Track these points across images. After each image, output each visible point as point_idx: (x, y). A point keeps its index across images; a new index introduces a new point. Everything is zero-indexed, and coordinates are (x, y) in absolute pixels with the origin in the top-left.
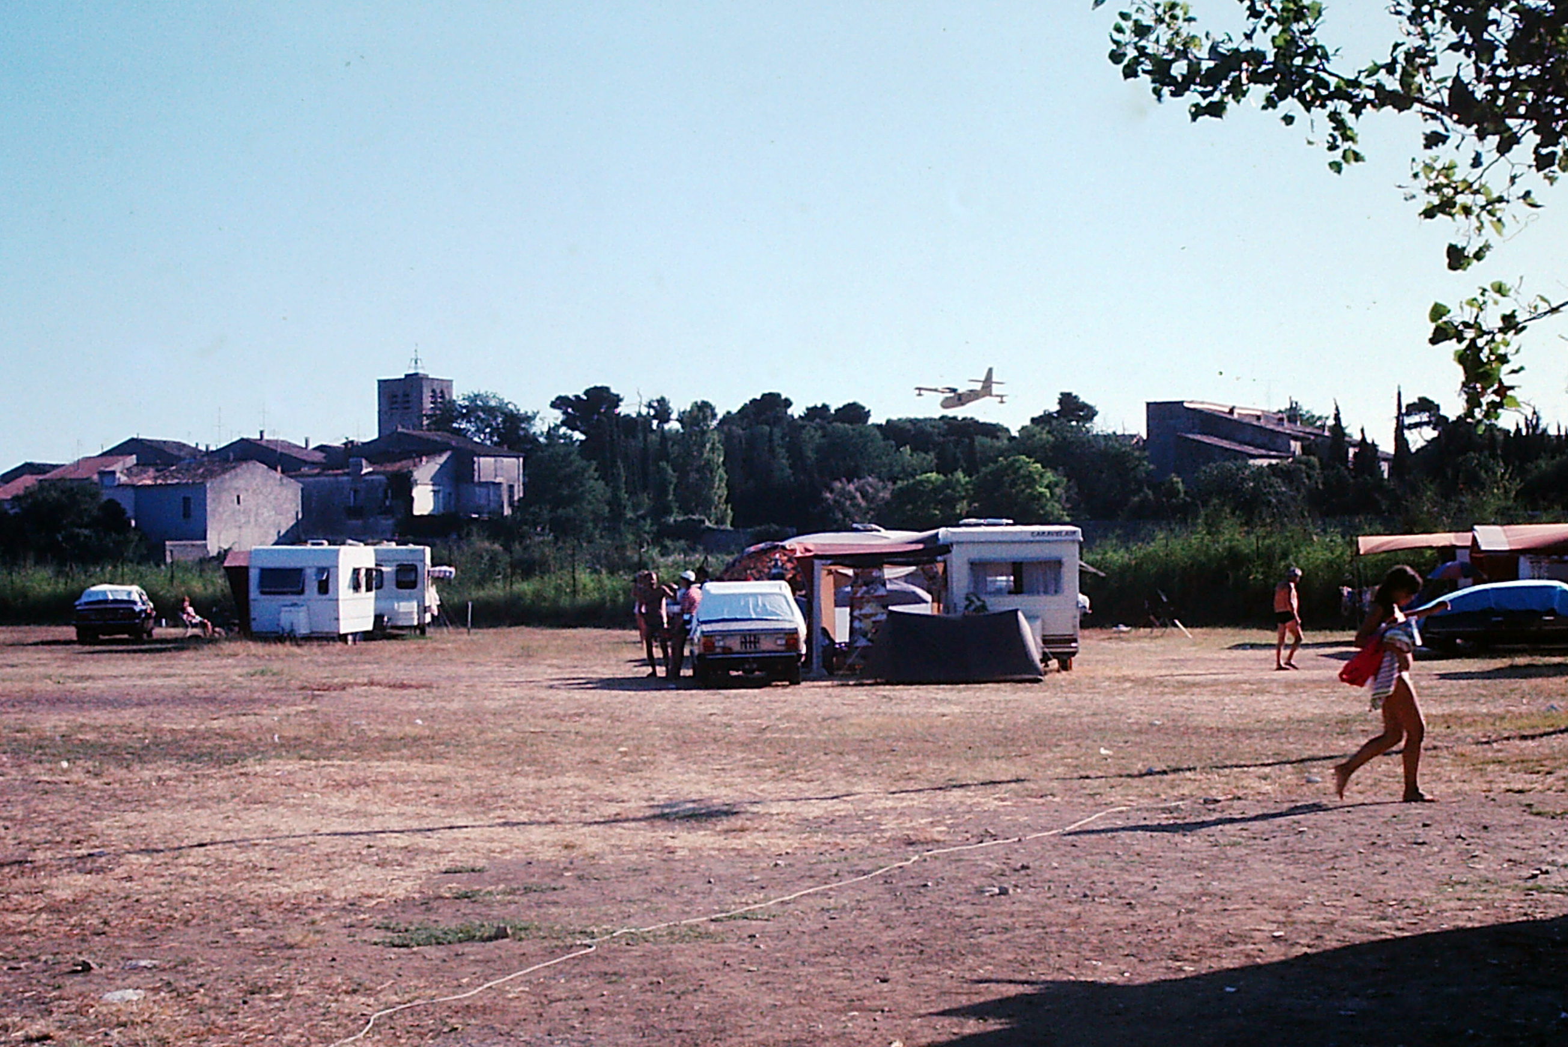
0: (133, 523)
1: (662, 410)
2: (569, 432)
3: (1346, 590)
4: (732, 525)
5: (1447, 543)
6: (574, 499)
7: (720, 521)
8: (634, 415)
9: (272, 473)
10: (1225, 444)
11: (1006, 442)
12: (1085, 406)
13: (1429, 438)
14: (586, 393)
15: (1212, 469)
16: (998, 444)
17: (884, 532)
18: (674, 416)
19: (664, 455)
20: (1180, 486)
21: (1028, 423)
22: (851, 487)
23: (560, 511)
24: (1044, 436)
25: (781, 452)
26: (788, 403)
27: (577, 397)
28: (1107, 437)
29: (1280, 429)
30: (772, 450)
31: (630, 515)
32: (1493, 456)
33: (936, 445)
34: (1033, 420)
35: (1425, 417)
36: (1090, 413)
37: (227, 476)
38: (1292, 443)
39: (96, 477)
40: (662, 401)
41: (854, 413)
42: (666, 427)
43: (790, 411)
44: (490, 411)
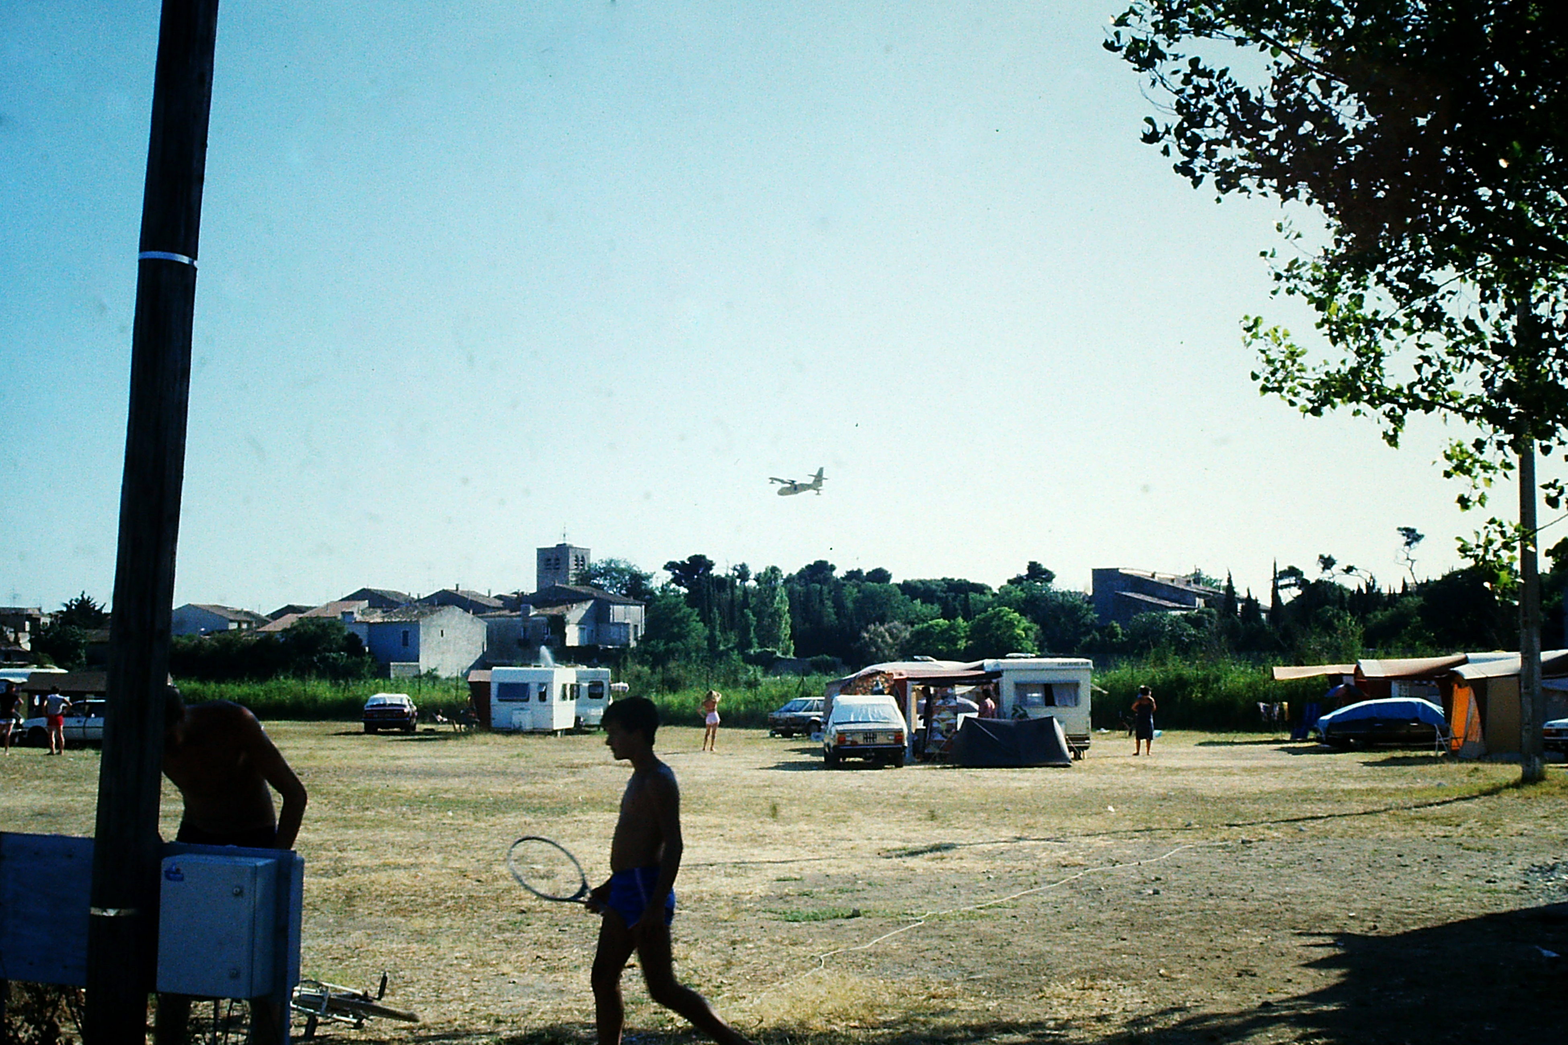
0: (367, 649)
1: (743, 573)
2: (677, 587)
3: (1262, 705)
4: (795, 654)
5: (1336, 672)
6: (681, 637)
7: (785, 653)
8: (723, 576)
9: (466, 614)
10: (1149, 599)
11: (990, 597)
12: (1046, 572)
13: (1295, 595)
14: (690, 559)
15: (1143, 617)
16: (984, 598)
17: (936, 662)
18: (752, 576)
19: (745, 604)
20: (1119, 630)
21: (1005, 583)
22: (882, 629)
23: (672, 644)
24: (1019, 593)
25: (829, 603)
26: (833, 568)
27: (683, 562)
28: (1063, 594)
29: (1188, 588)
30: (822, 601)
31: (722, 648)
32: (1342, 608)
33: (939, 599)
34: (1009, 581)
35: (1293, 580)
36: (1049, 576)
37: (435, 616)
38: (1197, 599)
39: (340, 616)
40: (743, 566)
41: (880, 576)
42: (747, 584)
43: (835, 574)
44: (621, 572)
